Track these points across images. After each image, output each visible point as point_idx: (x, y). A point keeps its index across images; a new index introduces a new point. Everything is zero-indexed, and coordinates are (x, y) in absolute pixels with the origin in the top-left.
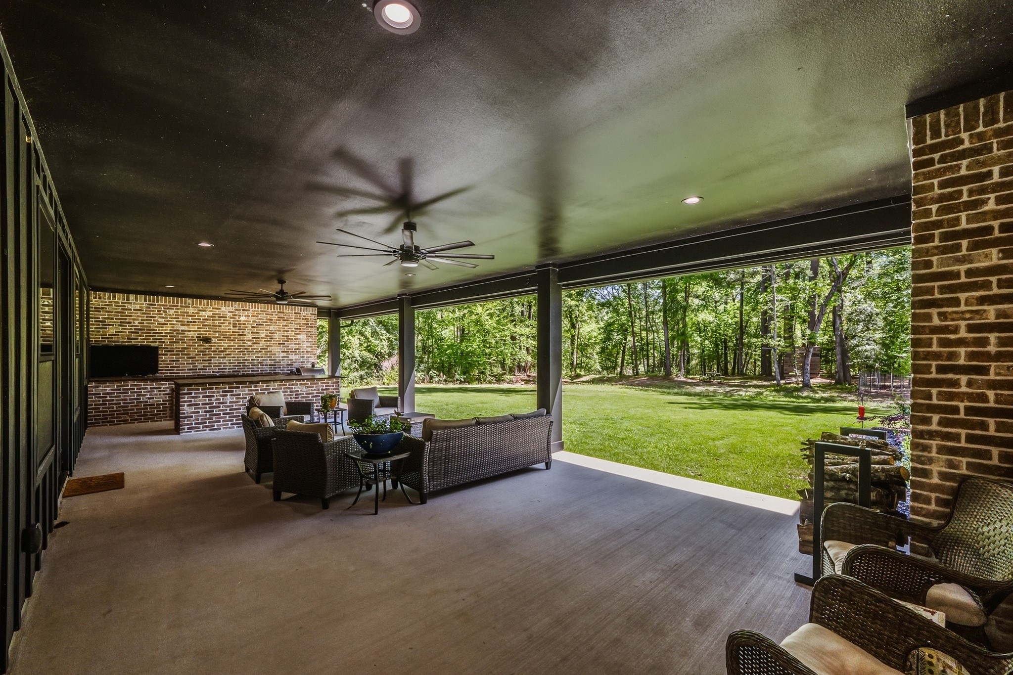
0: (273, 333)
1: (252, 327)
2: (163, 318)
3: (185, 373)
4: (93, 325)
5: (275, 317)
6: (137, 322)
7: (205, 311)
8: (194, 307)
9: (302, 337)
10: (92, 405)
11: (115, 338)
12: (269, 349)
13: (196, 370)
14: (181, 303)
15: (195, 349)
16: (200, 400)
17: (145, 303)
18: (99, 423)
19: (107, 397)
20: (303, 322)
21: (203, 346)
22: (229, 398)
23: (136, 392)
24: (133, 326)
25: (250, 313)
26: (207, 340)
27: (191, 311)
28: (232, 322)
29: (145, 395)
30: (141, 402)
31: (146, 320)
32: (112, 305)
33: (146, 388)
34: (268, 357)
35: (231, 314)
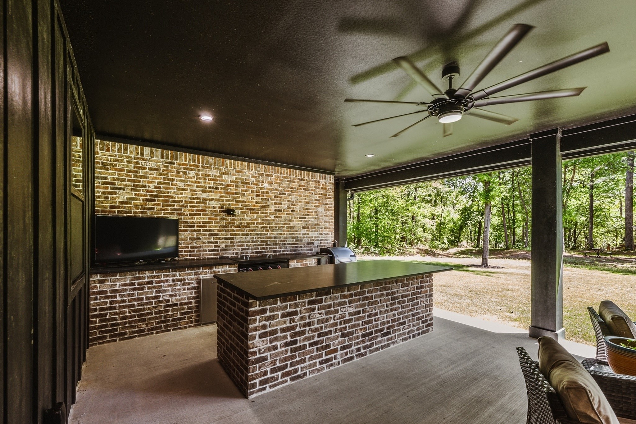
0: (294, 205)
1: (275, 197)
2: (182, 181)
3: (206, 255)
4: (99, 187)
5: (296, 185)
6: (152, 187)
7: (228, 174)
8: (216, 169)
9: (321, 210)
10: (95, 310)
11: (126, 208)
12: (292, 224)
13: (218, 250)
14: (203, 163)
15: (217, 223)
16: (279, 323)
17: (162, 160)
18: (105, 337)
19: (116, 297)
20: (322, 192)
21: (226, 219)
22: (317, 315)
23: (154, 287)
24: (147, 191)
25: (273, 179)
26: (229, 212)
27: (213, 173)
28: (255, 190)
29: (165, 291)
30: (161, 302)
31: (164, 183)
32: (122, 161)
33: (167, 281)
34: (290, 234)
35: (253, 179)
